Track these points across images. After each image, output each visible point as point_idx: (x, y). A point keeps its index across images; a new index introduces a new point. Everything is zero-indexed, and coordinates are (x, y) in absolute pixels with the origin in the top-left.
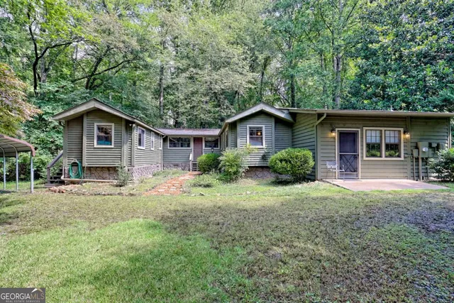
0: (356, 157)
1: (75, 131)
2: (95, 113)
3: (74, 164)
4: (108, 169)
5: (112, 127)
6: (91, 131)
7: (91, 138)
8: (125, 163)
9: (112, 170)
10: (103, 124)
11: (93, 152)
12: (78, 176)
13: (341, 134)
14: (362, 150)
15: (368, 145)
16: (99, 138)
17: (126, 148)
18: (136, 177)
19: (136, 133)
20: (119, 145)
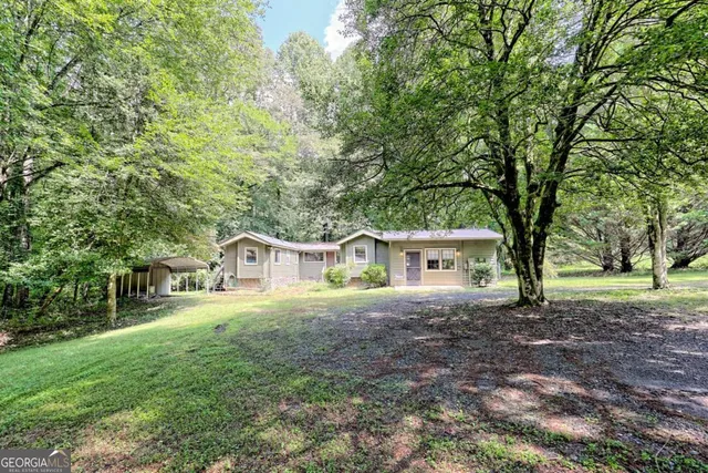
0: (419, 270)
1: (232, 254)
2: (245, 240)
3: (232, 277)
4: (254, 280)
5: (256, 249)
6: (242, 252)
7: (242, 259)
8: (265, 275)
9: (256, 281)
10: (250, 248)
11: (244, 268)
12: (234, 285)
13: (407, 253)
14: (424, 264)
15: (429, 262)
16: (249, 258)
17: (266, 264)
18: (273, 286)
19: (273, 254)
20: (261, 263)
